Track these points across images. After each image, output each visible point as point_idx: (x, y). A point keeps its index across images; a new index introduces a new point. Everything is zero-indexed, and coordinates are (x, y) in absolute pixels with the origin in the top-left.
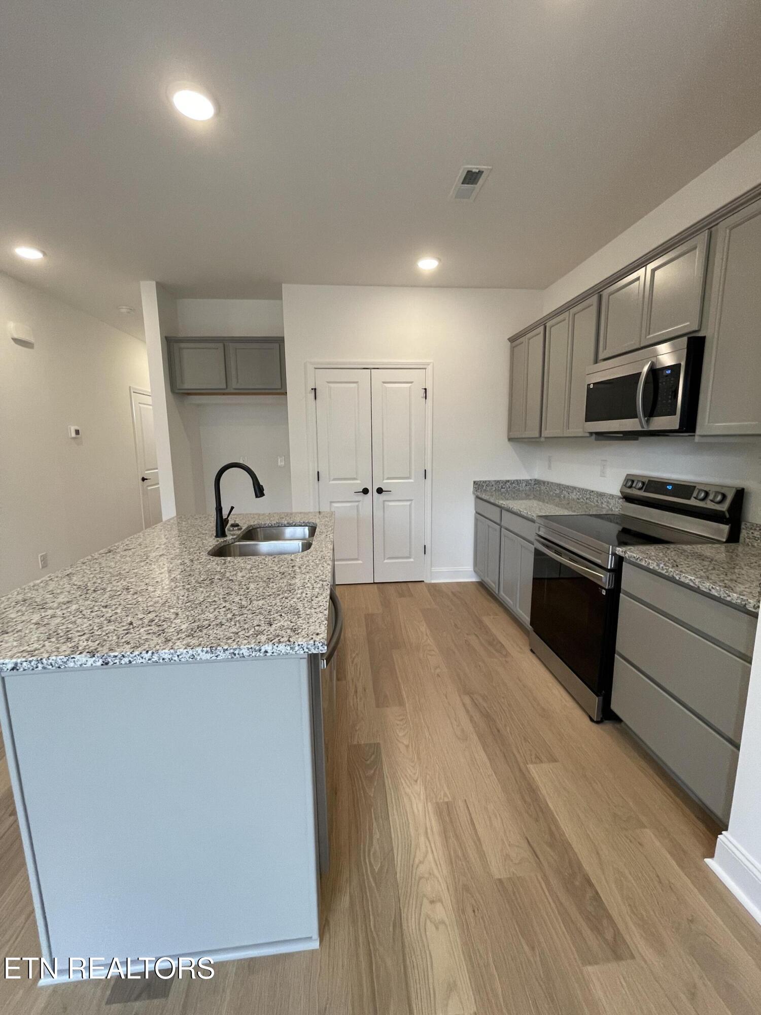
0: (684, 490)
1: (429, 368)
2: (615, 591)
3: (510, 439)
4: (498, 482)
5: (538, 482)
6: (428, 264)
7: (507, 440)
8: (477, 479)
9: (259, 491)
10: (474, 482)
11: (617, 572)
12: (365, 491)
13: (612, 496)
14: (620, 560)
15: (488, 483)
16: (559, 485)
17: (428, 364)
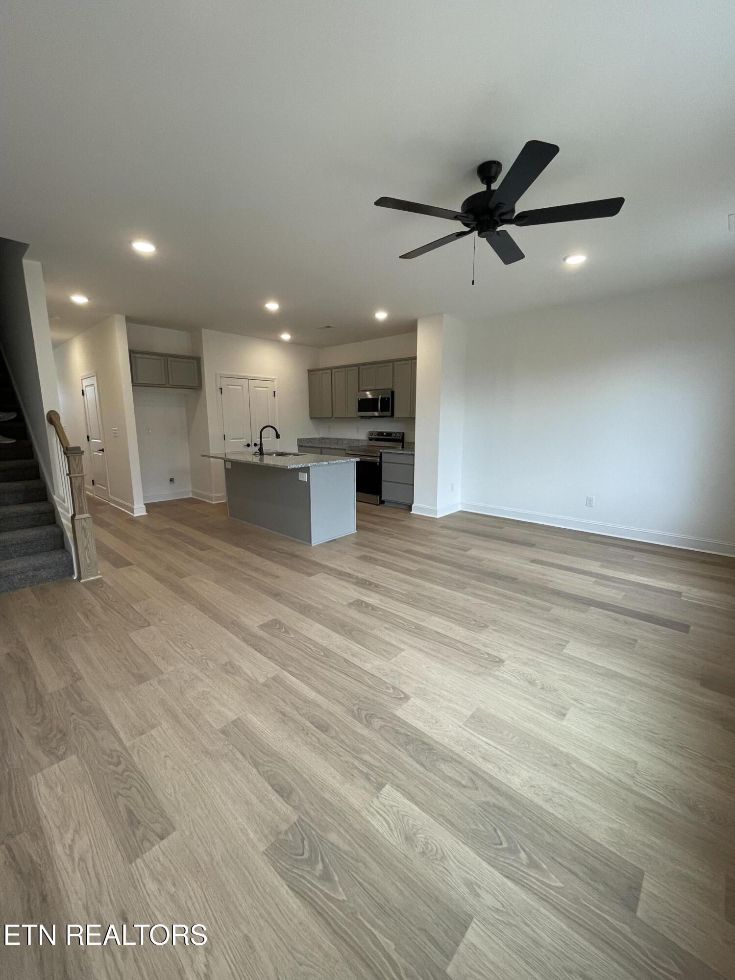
0: (389, 434)
1: (275, 381)
2: (381, 463)
3: (311, 418)
4: (307, 439)
5: (323, 438)
6: (286, 337)
7: (309, 418)
8: (299, 438)
9: (278, 436)
10: (298, 439)
11: (381, 457)
12: (248, 445)
13: (363, 440)
14: (381, 453)
15: (304, 439)
16: (337, 439)
17: (275, 379)
